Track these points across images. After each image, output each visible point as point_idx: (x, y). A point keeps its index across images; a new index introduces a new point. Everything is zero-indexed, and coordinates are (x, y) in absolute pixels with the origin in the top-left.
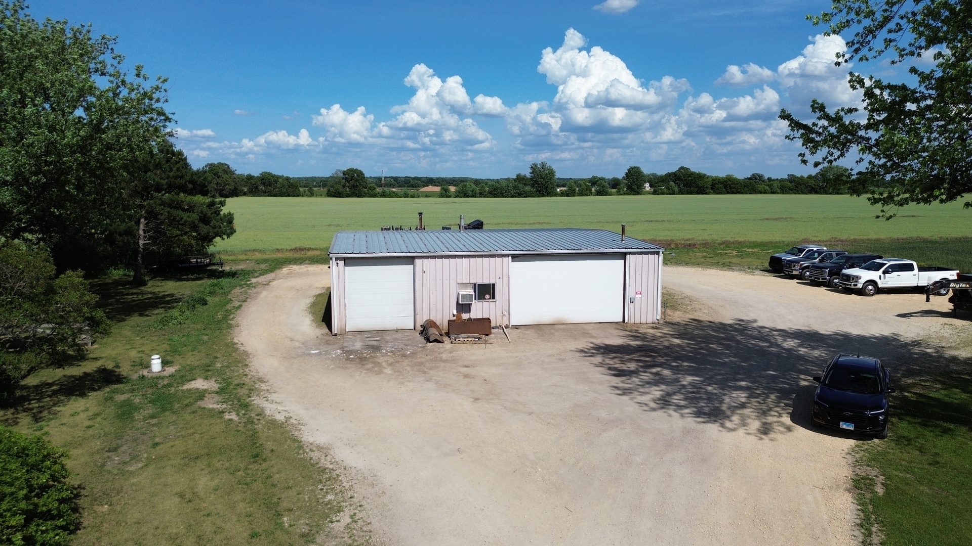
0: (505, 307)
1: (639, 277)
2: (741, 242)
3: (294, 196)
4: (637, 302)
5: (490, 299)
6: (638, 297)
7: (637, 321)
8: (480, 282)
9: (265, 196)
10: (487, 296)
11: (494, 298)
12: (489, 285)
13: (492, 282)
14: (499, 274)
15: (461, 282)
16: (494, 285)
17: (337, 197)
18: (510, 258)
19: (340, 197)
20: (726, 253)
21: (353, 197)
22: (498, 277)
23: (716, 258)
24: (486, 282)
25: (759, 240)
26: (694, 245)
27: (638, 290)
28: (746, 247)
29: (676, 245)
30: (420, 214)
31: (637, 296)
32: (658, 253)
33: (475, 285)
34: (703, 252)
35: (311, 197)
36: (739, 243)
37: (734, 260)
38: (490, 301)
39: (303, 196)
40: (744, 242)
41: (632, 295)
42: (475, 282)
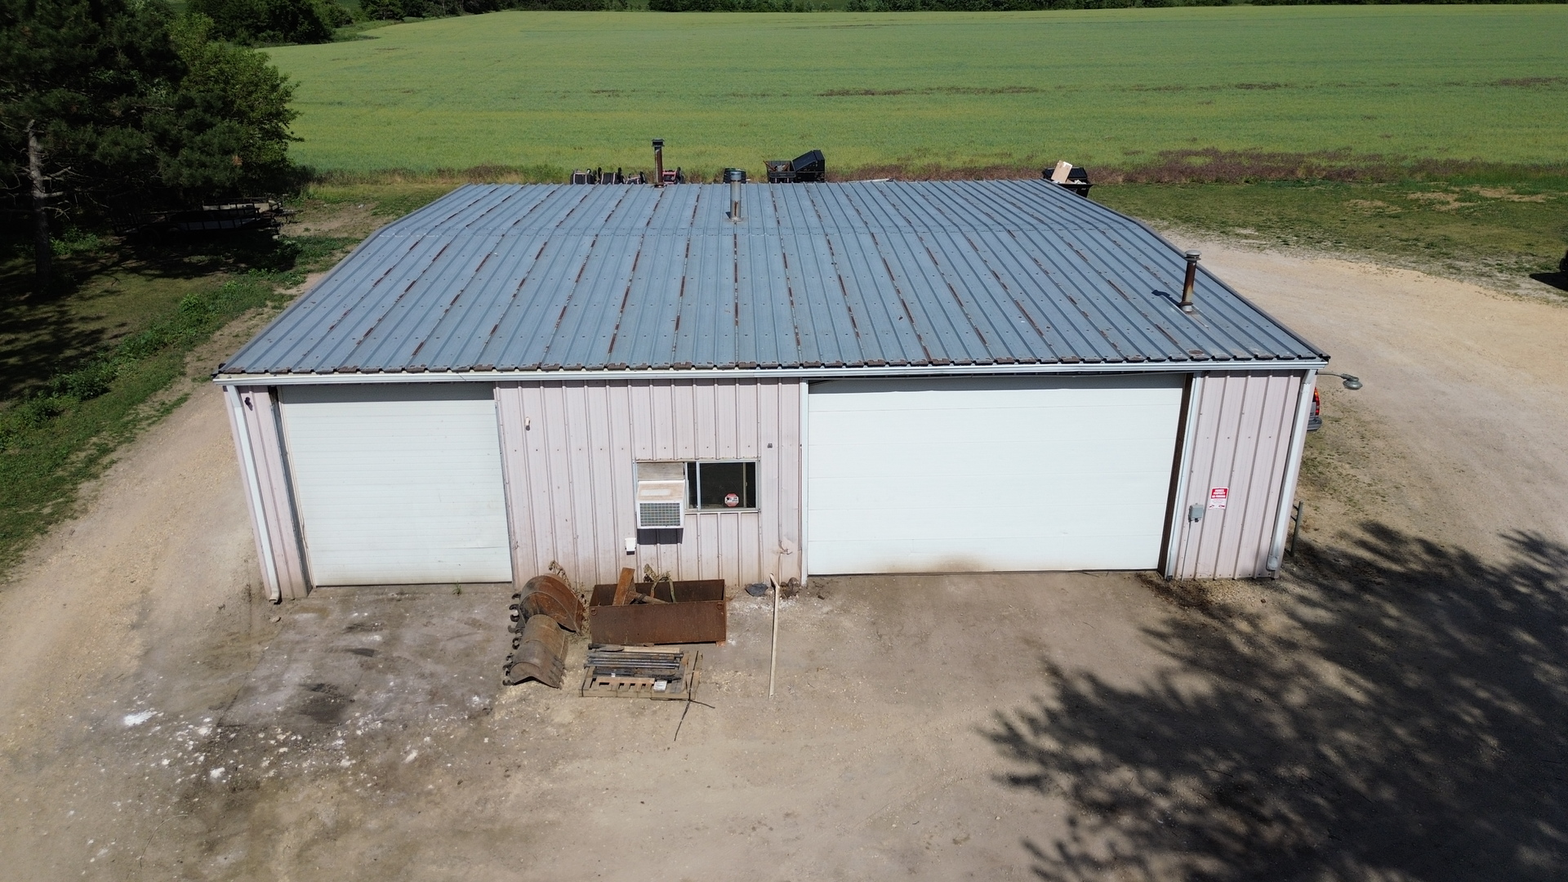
0: (790, 527)
1: (1225, 447)
2: (1463, 165)
3: (593, 9)
4: (1212, 519)
5: (740, 505)
6: (1216, 504)
7: (1204, 572)
8: (708, 456)
9: (545, 10)
10: (732, 499)
11: (751, 503)
12: (736, 466)
13: (746, 456)
14: (769, 433)
15: (646, 456)
16: (751, 467)
17: (667, 10)
18: (804, 386)
19: (672, 10)
20: (1431, 203)
21: (693, 10)
22: (764, 445)
23: (1410, 222)
24: (728, 456)
25: (1508, 161)
26: (1350, 173)
27: (1219, 482)
28: (1478, 179)
29: (1310, 171)
30: (658, 144)
31: (1211, 502)
32: (1302, 374)
33: (692, 465)
34: (1374, 195)
35: (621, 10)
36: (1458, 167)
37: (1455, 231)
38: (740, 511)
39: (608, 9)
40: (1472, 165)
41: (1196, 499)
42: (689, 456)
